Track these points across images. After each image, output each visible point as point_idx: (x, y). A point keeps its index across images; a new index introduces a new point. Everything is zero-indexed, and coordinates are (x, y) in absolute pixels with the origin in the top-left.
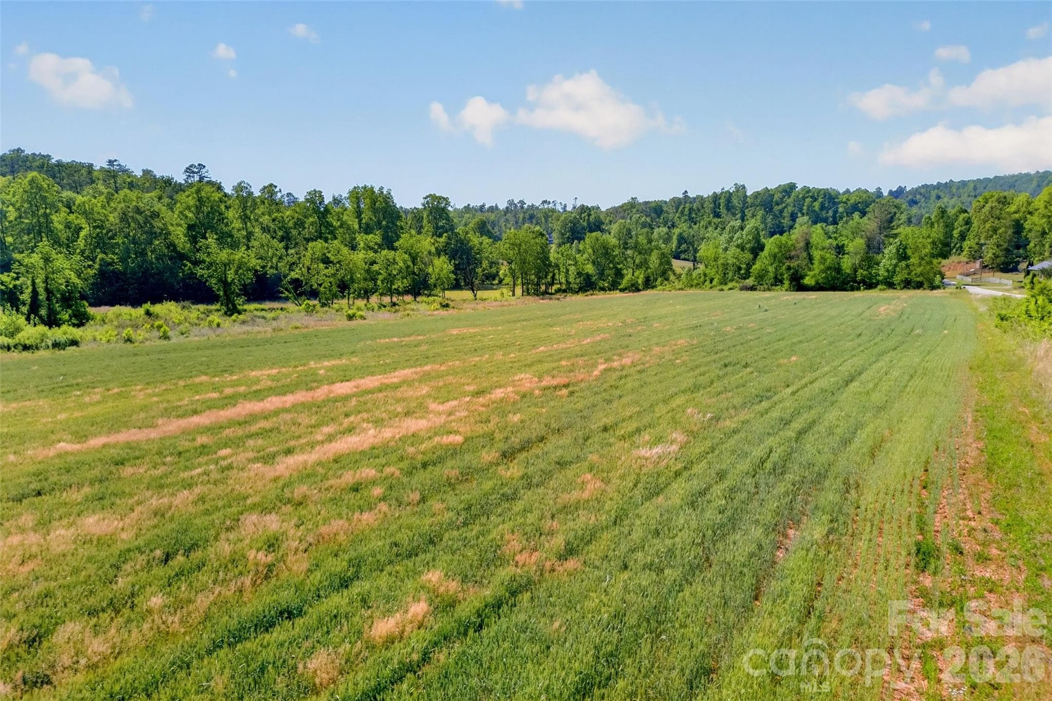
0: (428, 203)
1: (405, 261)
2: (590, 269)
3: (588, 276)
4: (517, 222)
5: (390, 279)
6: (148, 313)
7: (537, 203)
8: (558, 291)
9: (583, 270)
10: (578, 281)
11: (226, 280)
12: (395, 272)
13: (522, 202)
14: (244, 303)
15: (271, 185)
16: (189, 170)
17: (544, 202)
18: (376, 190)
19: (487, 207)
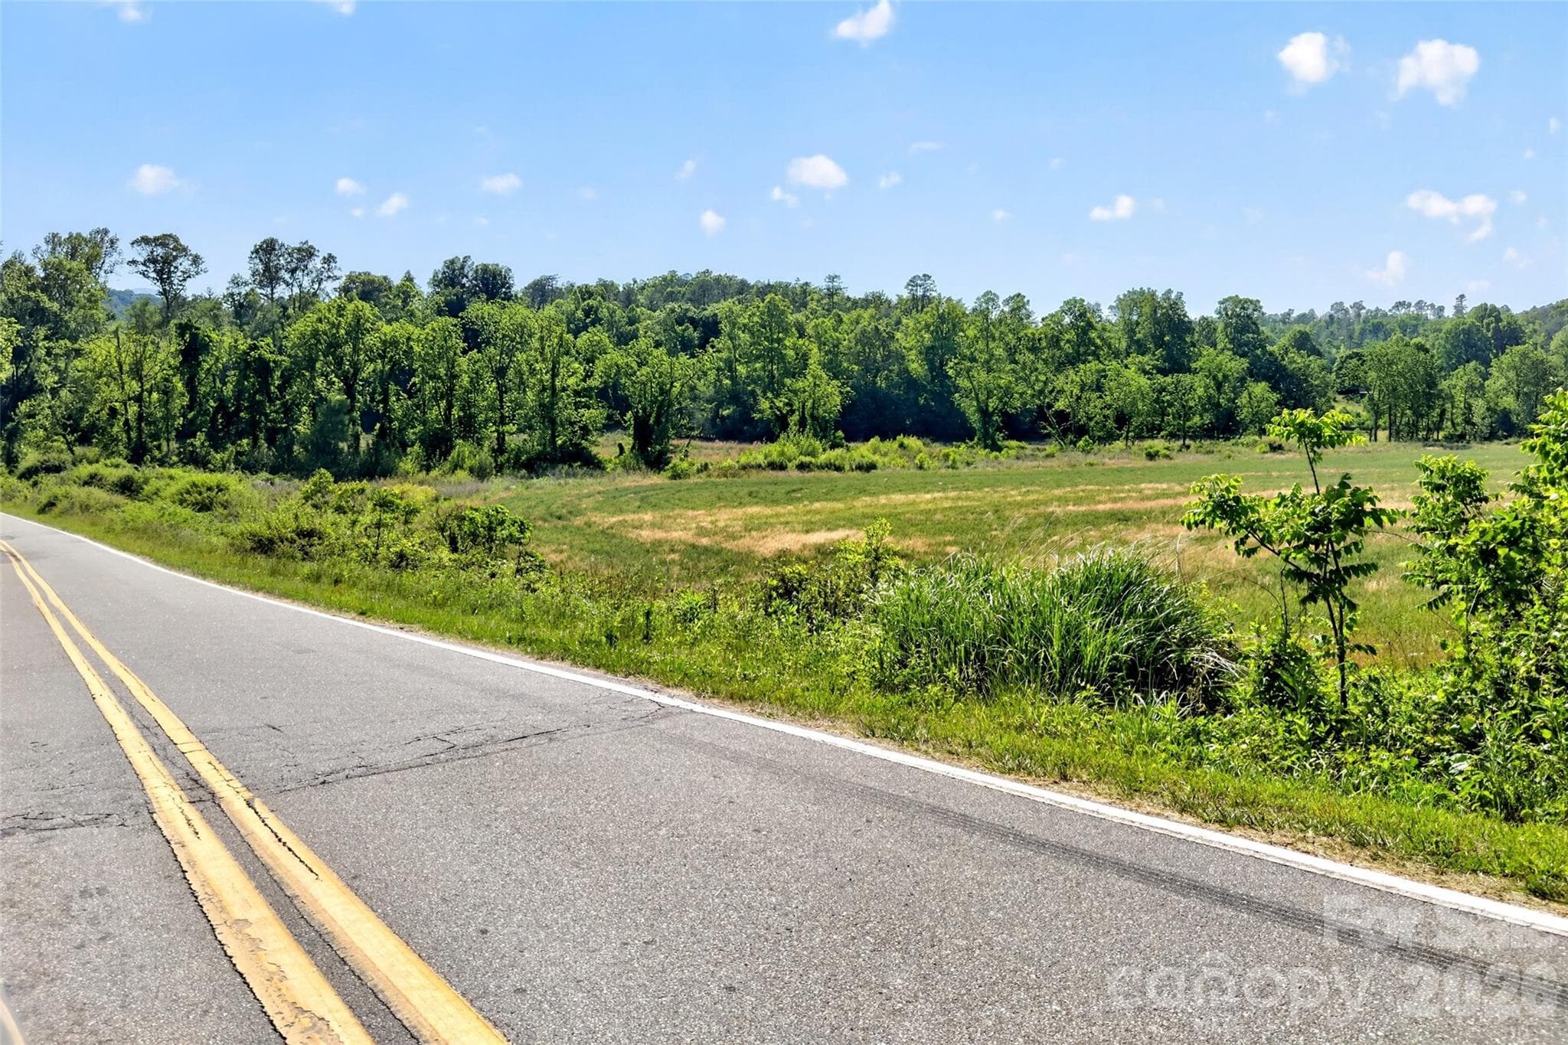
0: (1225, 309)
1: (1207, 387)
2: (1509, 402)
3: (1506, 414)
4: (1351, 337)
5: (1186, 413)
6: (902, 445)
7: (1386, 307)
8: (1449, 438)
9: (1496, 404)
10: (1487, 421)
11: (987, 409)
12: (1191, 403)
13: (1358, 306)
14: (1004, 439)
15: (1019, 295)
16: (913, 283)
17: (1399, 305)
18: (1159, 294)
19: (1294, 315)
